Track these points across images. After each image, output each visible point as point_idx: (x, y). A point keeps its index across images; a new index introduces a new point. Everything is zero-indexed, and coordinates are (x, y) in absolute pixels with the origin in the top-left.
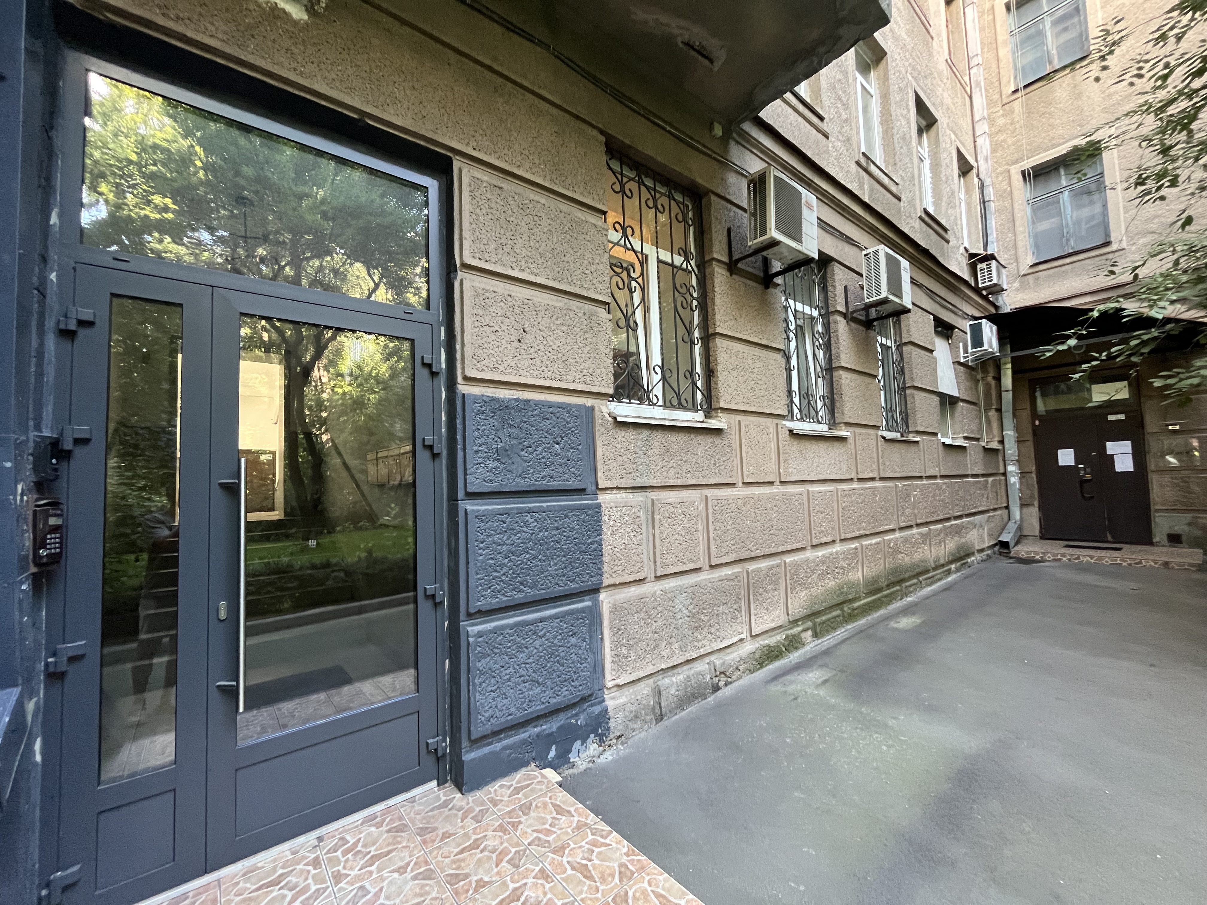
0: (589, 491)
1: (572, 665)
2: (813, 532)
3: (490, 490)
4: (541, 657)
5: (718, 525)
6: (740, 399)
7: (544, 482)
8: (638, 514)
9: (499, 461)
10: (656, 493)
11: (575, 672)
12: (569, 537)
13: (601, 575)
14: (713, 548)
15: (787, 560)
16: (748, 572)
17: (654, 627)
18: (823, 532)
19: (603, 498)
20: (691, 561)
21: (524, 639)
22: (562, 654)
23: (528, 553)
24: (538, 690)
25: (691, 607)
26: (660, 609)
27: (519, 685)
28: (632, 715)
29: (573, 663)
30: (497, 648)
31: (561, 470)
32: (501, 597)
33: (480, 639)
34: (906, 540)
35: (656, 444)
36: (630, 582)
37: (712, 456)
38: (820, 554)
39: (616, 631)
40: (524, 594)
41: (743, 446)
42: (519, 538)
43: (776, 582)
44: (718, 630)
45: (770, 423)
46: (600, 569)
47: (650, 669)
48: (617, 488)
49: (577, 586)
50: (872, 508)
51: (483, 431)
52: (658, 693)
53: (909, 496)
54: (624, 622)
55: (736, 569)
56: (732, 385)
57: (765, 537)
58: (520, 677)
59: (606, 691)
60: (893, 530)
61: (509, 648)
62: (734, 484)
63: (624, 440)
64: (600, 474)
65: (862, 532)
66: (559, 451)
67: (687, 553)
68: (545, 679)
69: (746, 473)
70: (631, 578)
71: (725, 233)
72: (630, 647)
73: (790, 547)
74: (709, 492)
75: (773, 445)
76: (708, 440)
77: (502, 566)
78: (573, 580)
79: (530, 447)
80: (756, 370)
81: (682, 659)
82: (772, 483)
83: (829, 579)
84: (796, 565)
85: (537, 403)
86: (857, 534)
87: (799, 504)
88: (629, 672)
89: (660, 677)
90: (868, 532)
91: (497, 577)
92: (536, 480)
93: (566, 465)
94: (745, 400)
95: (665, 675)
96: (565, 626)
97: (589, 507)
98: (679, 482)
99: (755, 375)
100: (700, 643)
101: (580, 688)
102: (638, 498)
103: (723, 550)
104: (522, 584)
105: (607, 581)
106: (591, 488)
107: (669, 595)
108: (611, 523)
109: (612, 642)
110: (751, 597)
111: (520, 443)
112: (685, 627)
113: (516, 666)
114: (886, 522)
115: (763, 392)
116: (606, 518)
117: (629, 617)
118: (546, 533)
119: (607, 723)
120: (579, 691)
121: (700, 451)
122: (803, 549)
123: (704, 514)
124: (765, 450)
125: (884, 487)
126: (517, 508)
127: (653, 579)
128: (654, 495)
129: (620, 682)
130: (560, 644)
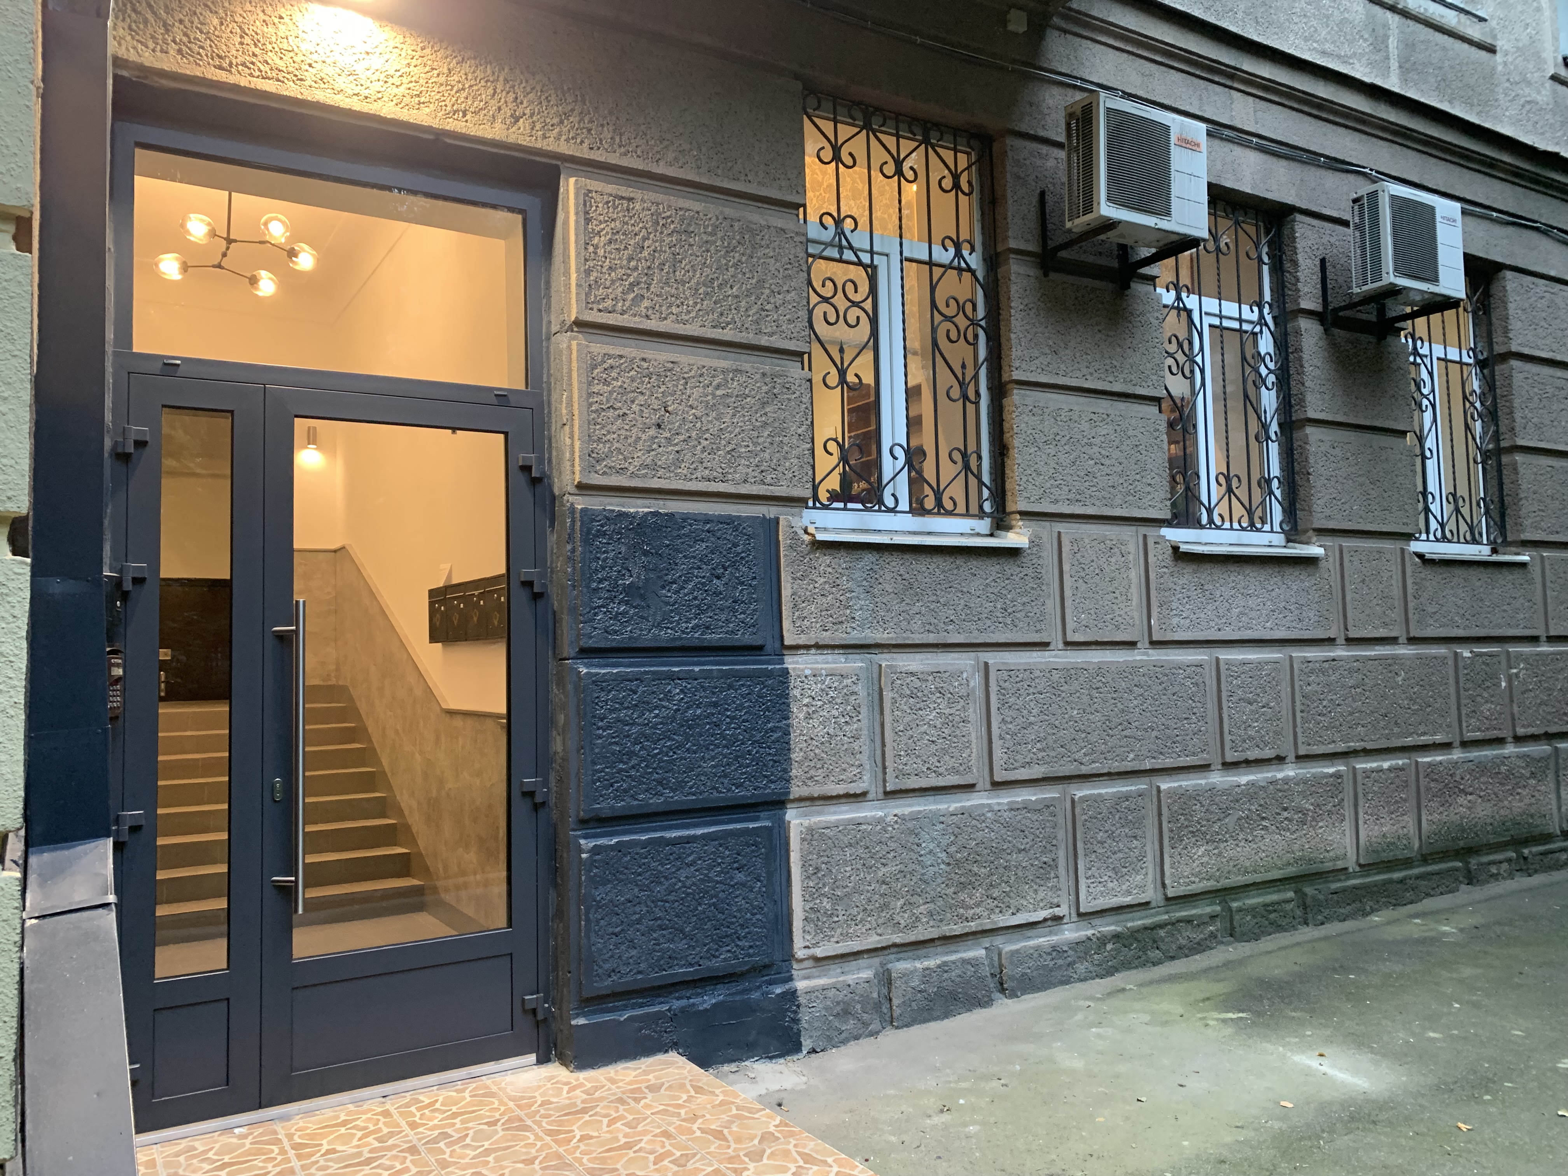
0: (768, 649)
1: (739, 915)
2: (1227, 738)
3: (614, 644)
4: (688, 894)
5: (1009, 714)
6: (1064, 493)
7: (696, 635)
8: (855, 688)
9: (627, 603)
10: (887, 656)
11: (742, 925)
12: (734, 718)
13: (788, 781)
14: (998, 753)
15: (1164, 786)
16: (1073, 801)
17: (880, 874)
18: (1251, 738)
19: (794, 663)
20: (954, 771)
21: (662, 865)
22: (721, 895)
23: (670, 739)
24: (683, 945)
25: (953, 849)
26: (893, 845)
27: (655, 931)
28: (839, 1008)
29: (739, 911)
30: (621, 873)
31: (723, 617)
32: (628, 800)
33: (597, 857)
34: (1482, 768)
35: (888, 576)
36: (838, 797)
37: (1000, 595)
38: (1244, 779)
39: (812, 872)
40: (662, 799)
41: (1066, 577)
42: (657, 716)
43: (1138, 823)
44: (1007, 894)
45: (1129, 534)
46: (786, 771)
47: (873, 941)
48: (818, 646)
49: (749, 794)
50: (1384, 697)
51: (604, 560)
52: (886, 979)
53: (1494, 677)
54: (826, 859)
55: (1050, 793)
56: (1043, 469)
57: (1112, 742)
58: (656, 919)
59: (795, 966)
60: (1446, 746)
61: (640, 874)
62: (1047, 644)
63: (830, 570)
64: (786, 624)
65: (1358, 745)
66: (722, 588)
67: (947, 758)
68: (695, 928)
69: (1070, 625)
70: (841, 789)
71: (1035, 200)
72: (837, 900)
73: (1169, 762)
74: (994, 658)
75: (1135, 575)
76: (992, 568)
77: (631, 754)
78: (741, 784)
79: (674, 582)
80: (1097, 441)
81: (934, 933)
82: (1132, 644)
83: (1265, 828)
84: (1186, 798)
85: (686, 517)
86: (1341, 747)
87: (1196, 684)
88: (835, 939)
89: (892, 957)
90: (1370, 746)
91: (621, 770)
92: (683, 632)
93: (734, 611)
94: (1071, 496)
95: (902, 955)
96: (727, 853)
97: (769, 674)
98: (931, 638)
99: (1096, 449)
100: (972, 912)
101: (751, 951)
102: (856, 663)
103: (1019, 757)
104: (660, 783)
105: (796, 790)
106: (771, 645)
107: (910, 825)
108: (806, 701)
109: (805, 889)
110: (1080, 845)
111: (660, 577)
112: (939, 880)
113: (649, 903)
114: (1422, 729)
115: (1114, 479)
116: (796, 692)
117: (835, 852)
118: (699, 712)
119: (795, 1012)
120: (750, 956)
121: (975, 585)
122: (1205, 767)
123: (979, 693)
124: (1116, 584)
125: (1419, 657)
126: (654, 673)
127: (881, 796)
128: (885, 660)
129: (819, 952)
130: (718, 879)
